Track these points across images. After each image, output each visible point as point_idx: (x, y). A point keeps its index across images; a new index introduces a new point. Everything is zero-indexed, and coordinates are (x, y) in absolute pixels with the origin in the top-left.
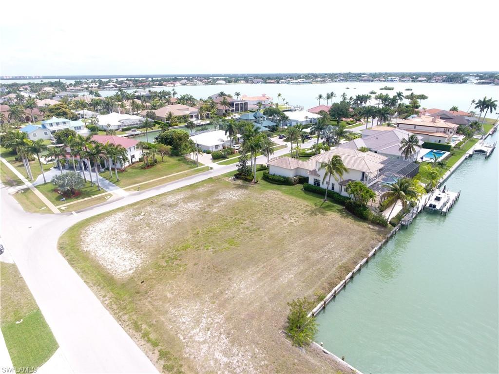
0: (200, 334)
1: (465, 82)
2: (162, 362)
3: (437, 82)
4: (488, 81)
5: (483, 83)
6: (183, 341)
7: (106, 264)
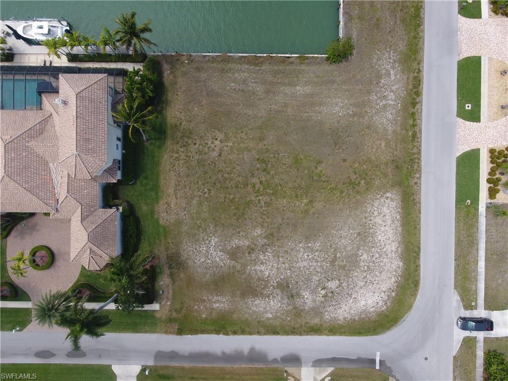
0: (390, 97)
2: (418, 100)
6: (400, 102)
7: (398, 224)
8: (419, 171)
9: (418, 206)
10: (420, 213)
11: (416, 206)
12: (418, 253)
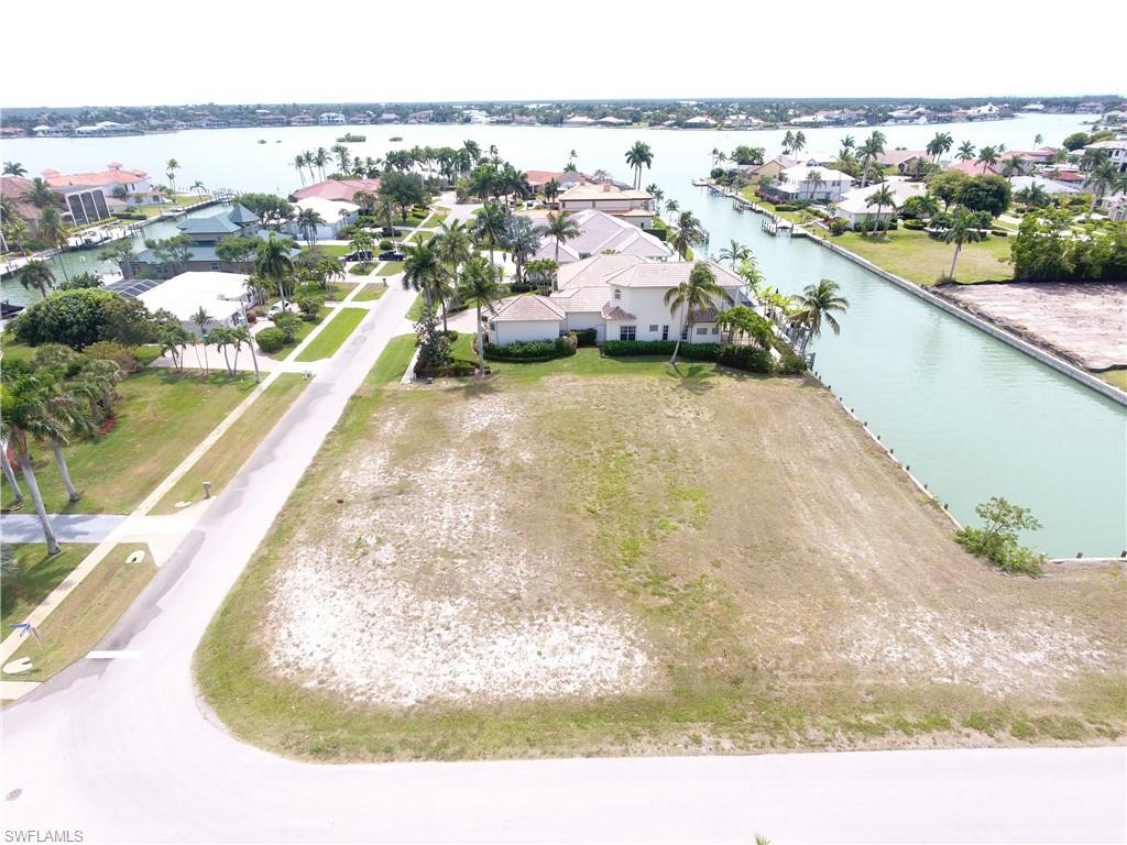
1: (467, 120)
3: (420, 122)
4: (503, 118)
5: (498, 122)
7: (547, 688)
8: (745, 748)
9: (612, 749)
10: (589, 755)
11: (612, 744)
12: (437, 754)
